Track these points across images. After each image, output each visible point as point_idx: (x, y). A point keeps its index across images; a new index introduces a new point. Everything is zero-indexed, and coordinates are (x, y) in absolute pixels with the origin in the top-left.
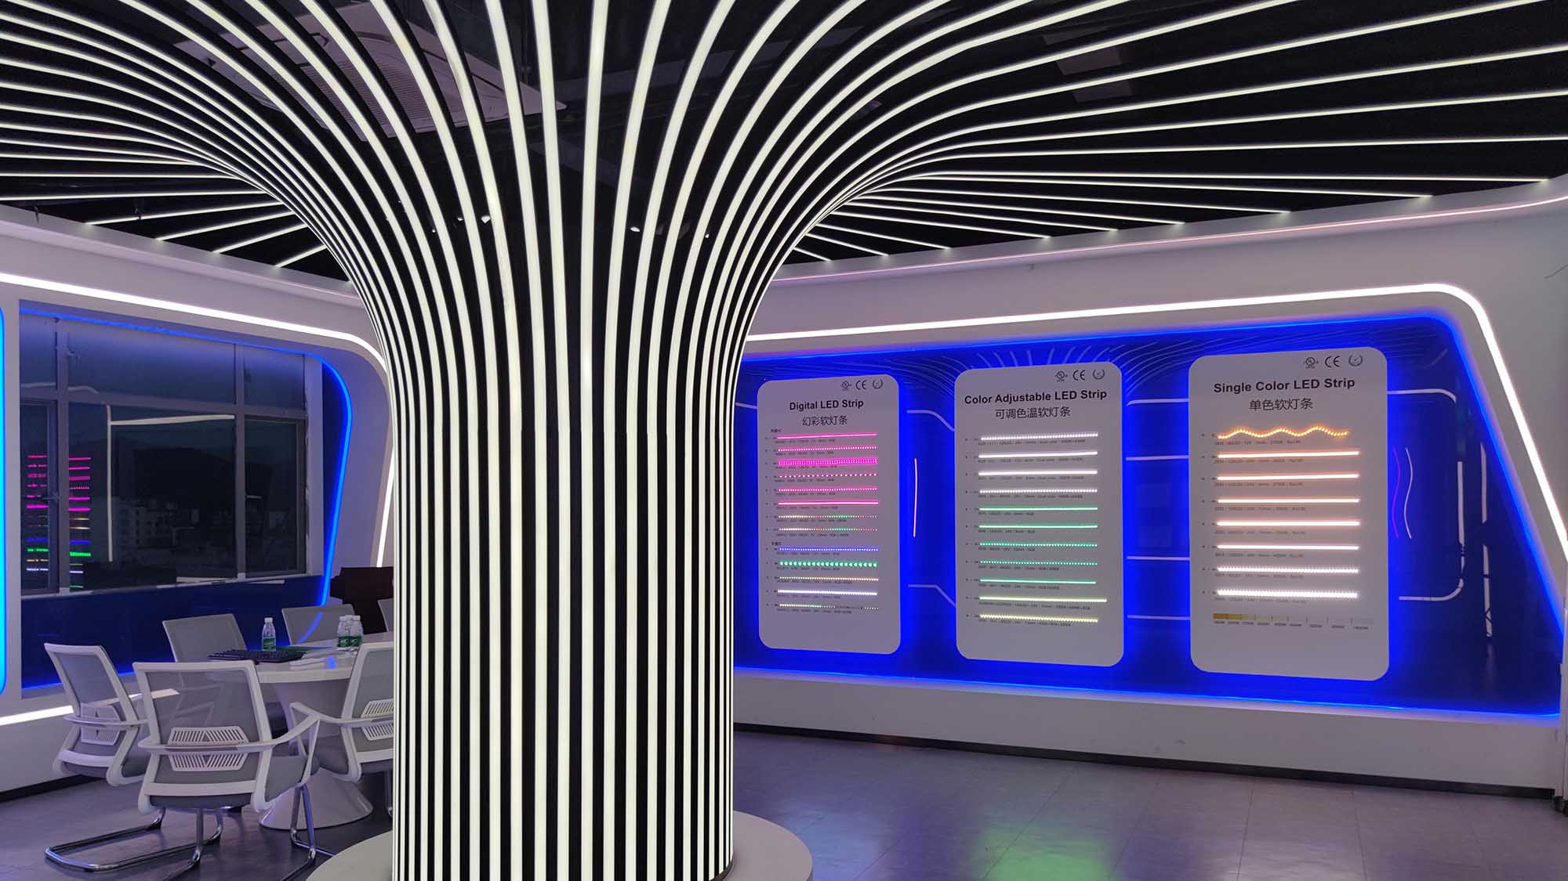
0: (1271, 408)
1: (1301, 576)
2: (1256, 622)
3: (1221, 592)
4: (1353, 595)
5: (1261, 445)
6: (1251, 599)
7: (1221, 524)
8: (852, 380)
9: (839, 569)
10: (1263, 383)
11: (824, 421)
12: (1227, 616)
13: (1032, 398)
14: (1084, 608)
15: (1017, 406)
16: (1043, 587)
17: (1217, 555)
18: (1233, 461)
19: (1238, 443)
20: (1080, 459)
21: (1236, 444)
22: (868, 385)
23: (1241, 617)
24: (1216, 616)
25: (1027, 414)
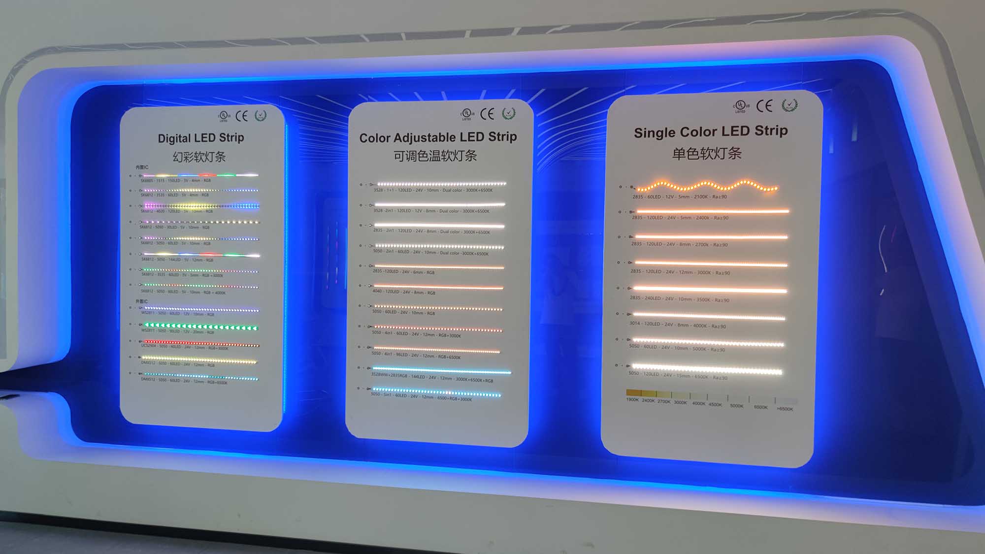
0: (697, 157)
1: (722, 349)
2: (672, 401)
3: (636, 366)
4: (778, 372)
5: (684, 199)
6: (668, 375)
7: (637, 288)
8: (231, 109)
9: (213, 332)
10: (688, 129)
11: (198, 157)
12: (640, 393)
13: (436, 139)
14: (487, 381)
15: (417, 146)
16: (443, 356)
17: (632, 323)
18: (653, 217)
19: (658, 197)
20: (486, 211)
21: (656, 198)
22: (250, 116)
23: (656, 394)
24: (630, 392)
25: (429, 156)
